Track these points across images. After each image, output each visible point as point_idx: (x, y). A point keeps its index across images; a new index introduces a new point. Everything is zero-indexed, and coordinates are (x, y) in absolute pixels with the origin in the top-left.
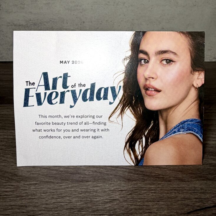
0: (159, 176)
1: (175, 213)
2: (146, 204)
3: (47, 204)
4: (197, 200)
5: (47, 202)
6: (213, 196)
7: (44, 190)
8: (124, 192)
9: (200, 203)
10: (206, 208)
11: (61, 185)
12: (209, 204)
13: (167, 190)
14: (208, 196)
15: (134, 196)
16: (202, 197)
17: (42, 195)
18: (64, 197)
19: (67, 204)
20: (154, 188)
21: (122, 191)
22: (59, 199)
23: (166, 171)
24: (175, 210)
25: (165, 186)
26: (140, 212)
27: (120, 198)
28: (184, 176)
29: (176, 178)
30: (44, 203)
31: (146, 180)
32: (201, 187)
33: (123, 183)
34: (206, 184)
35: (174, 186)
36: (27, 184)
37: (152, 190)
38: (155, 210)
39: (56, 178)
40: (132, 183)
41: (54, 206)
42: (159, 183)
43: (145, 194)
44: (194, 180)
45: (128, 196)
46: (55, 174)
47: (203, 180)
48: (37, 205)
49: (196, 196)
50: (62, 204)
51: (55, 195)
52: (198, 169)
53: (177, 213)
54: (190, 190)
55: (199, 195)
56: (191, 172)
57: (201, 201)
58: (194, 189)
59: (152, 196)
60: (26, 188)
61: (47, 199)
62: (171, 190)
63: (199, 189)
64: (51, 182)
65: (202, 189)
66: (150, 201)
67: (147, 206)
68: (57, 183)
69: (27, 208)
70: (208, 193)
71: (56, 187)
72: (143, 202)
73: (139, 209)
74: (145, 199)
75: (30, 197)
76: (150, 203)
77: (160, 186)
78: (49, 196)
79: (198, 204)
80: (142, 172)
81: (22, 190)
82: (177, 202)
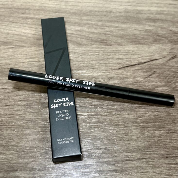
0: (103, 41)
1: (110, 69)
2: (91, 62)
3: (23, 63)
4: (127, 60)
5: (23, 61)
6: (139, 56)
7: (19, 52)
8: (76, 54)
9: (129, 62)
10: (132, 65)
11: (31, 48)
12: (135, 63)
13: (108, 53)
14: (136, 56)
15: (84, 57)
16: (132, 58)
17: (19, 56)
18: (35, 57)
19: (37, 63)
20: (98, 51)
21: (75, 53)
22: (31, 59)
23: (109, 37)
24: (111, 67)
25: (106, 49)
26: (86, 68)
27: (73, 59)
28: (123, 41)
29: (116, 43)
30: (21, 62)
31: (93, 45)
32: (133, 50)
33: (76, 47)
34: (137, 47)
35: (113, 49)
36: (6, 48)
37: (97, 52)
38: (97, 67)
39: (26, 43)
40: (83, 47)
41: (29, 64)
42: (102, 47)
43: (91, 55)
44: (129, 44)
45: (79, 57)
46: (26, 40)
47: (136, 44)
48: (17, 63)
49: (128, 57)
50: (34, 63)
51: (28, 56)
52: (135, 35)
53: (111, 69)
54: (124, 52)
55: (130, 56)
56: (128, 37)
57: (130, 61)
58: (127, 51)
59: (96, 57)
60: (6, 51)
61: (23, 59)
62: (110, 52)
63: (131, 51)
64: (23, 46)
65: (133, 51)
66: (94, 61)
67: (91, 64)
68: (28, 47)
69: (10, 65)
70: (136, 54)
71: (28, 50)
72: (89, 61)
73: (86, 66)
74: (91, 59)
75: (10, 58)
76: (94, 62)
77: (103, 49)
78: (24, 57)
79: (127, 63)
80: (92, 38)
81: (3, 52)
82: (113, 61)
